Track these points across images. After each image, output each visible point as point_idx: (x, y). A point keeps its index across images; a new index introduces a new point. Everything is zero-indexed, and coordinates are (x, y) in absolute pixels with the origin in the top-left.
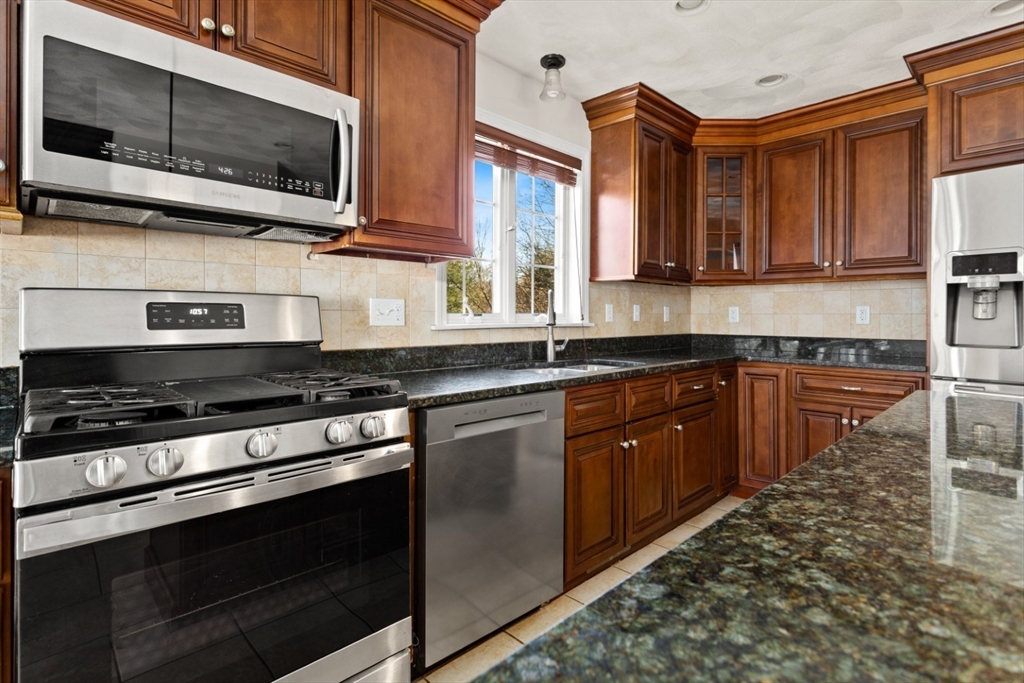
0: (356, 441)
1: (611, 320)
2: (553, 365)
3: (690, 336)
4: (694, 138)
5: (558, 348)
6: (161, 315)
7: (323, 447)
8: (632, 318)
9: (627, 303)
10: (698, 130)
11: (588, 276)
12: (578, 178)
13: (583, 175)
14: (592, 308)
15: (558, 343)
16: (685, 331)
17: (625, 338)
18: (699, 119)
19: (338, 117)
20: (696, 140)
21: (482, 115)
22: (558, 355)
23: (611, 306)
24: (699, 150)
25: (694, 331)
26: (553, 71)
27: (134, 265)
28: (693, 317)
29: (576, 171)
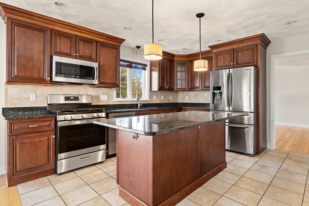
0: (97, 117)
1: (155, 99)
2: (139, 109)
3: (178, 103)
4: (174, 59)
5: (141, 105)
6: (67, 99)
7: (92, 117)
8: (161, 99)
9: (160, 95)
10: (175, 57)
11: (149, 89)
12: (147, 69)
13: (148, 68)
14: (151, 97)
15: (140, 104)
16: (176, 102)
17: (159, 103)
18: (175, 55)
19: (95, 66)
20: (175, 59)
21: (121, 58)
22: (141, 106)
23: (155, 96)
24: (176, 61)
25: (179, 102)
26: (138, 49)
27: (62, 90)
28: (179, 98)
29: (146, 67)
